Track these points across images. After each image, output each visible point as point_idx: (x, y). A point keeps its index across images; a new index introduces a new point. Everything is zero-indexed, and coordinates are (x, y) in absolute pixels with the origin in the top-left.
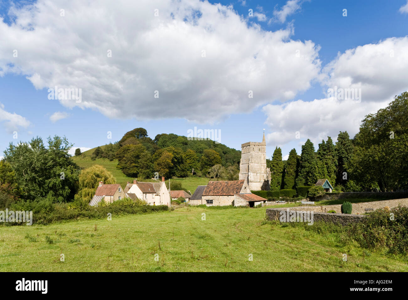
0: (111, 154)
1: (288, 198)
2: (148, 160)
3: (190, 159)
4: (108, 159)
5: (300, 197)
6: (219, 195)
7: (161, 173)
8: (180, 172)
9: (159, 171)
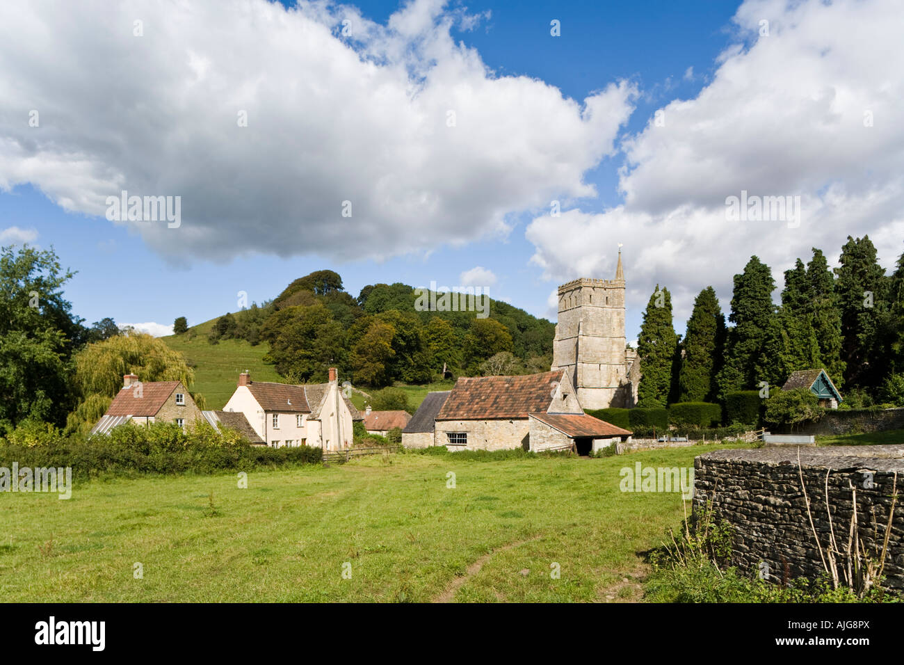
0: (255, 328)
1: (697, 429)
2: (334, 340)
3: (437, 340)
4: (248, 340)
5: (736, 425)
6: (484, 417)
7: (367, 373)
8: (413, 372)
9: (362, 367)
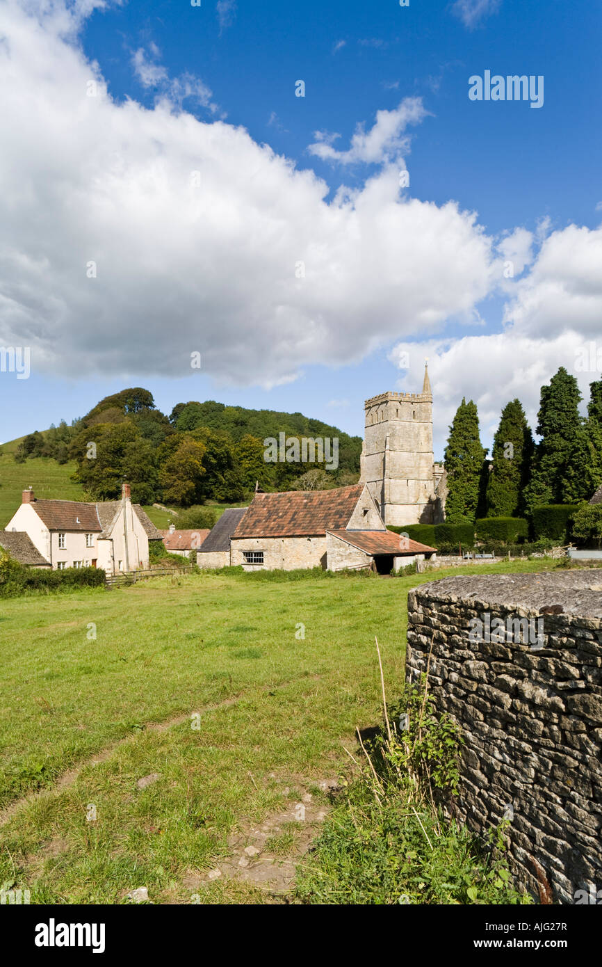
0: (63, 447)
1: (503, 545)
2: (143, 458)
3: (249, 458)
4: (56, 459)
5: (543, 540)
6: (281, 535)
7: (177, 492)
8: (224, 490)
9: (172, 486)
